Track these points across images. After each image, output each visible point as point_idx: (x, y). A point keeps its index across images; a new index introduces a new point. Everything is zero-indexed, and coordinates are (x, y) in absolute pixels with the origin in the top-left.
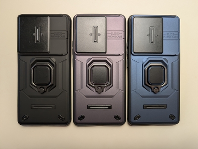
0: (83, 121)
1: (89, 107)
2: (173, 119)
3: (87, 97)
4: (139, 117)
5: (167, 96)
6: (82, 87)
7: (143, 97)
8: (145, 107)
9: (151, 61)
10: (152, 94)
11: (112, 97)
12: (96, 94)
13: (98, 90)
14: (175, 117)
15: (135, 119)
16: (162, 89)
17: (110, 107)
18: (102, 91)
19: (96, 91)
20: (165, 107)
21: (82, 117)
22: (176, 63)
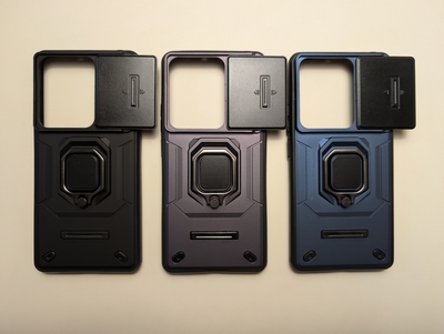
0: (182, 263)
1: (193, 236)
2: (381, 258)
3: (190, 215)
4: (313, 255)
5: (369, 214)
6: (180, 196)
7: (320, 215)
8: (324, 235)
9: (335, 144)
10: (338, 209)
11: (239, 215)
12: (208, 210)
13: (211, 203)
14: (384, 255)
15: (305, 259)
16: (357, 199)
17: (235, 236)
18: (220, 204)
19: (209, 205)
20: (365, 234)
21: (180, 256)
22: (385, 148)
